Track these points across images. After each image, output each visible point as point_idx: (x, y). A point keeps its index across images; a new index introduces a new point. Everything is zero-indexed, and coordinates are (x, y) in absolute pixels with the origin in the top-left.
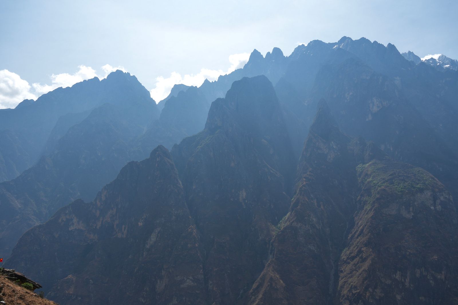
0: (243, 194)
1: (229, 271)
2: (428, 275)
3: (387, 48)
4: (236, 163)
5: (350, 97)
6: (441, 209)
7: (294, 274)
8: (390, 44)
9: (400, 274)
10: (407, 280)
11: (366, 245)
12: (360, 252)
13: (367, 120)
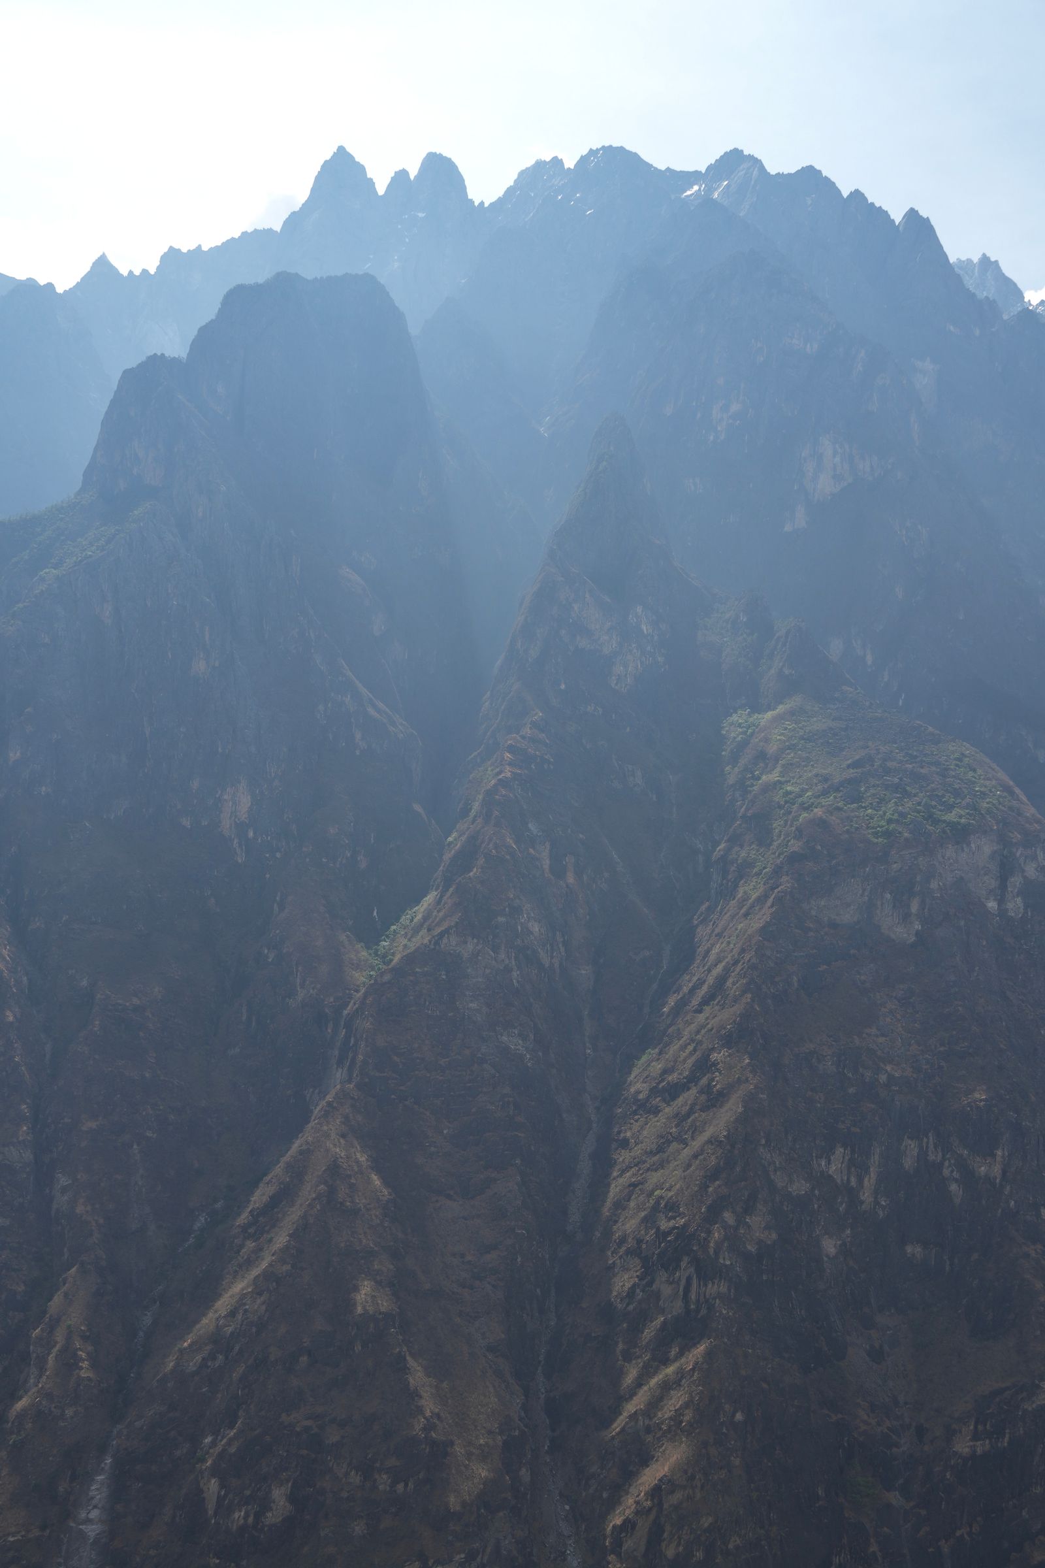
0: (239, 801)
1: (149, 1134)
2: (947, 1163)
3: (901, 228)
4: (217, 664)
5: (731, 421)
6: (1022, 910)
7: (433, 1149)
8: (912, 214)
9: (847, 1158)
10: (870, 1181)
11: (729, 1041)
12: (704, 1065)
13: (788, 528)
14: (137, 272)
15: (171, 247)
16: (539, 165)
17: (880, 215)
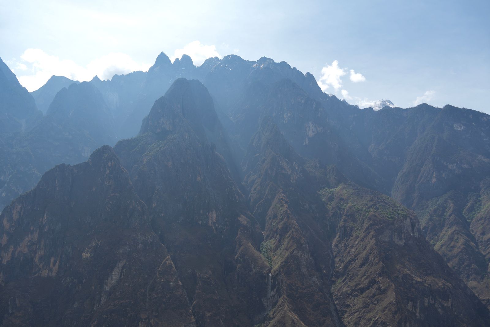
0: (213, 216)
2: (436, 304)
3: (306, 77)
4: (202, 178)
5: (288, 118)
6: (418, 235)
7: (309, 313)
8: (308, 73)
9: (412, 304)
10: (418, 310)
11: (380, 275)
12: (373, 282)
13: (304, 144)
14: (106, 80)
15: (116, 74)
16: (211, 59)
17: (300, 73)
